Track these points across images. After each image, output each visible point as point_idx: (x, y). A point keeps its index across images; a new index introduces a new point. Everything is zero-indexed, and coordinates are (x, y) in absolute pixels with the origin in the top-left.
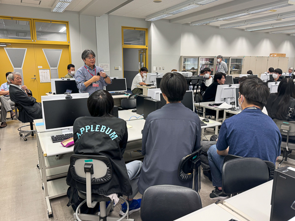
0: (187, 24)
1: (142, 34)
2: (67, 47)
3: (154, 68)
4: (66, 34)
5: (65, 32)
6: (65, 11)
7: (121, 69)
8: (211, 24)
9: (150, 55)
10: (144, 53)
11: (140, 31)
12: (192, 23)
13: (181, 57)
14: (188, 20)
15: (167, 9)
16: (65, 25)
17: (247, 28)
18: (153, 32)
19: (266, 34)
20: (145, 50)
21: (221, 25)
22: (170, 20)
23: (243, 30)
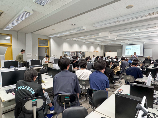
0: (65, 39)
1: (47, 42)
2: (11, 46)
3: (52, 55)
4: (10, 40)
5: (10, 39)
6: (10, 30)
7: (37, 56)
8: (73, 40)
9: (50, 50)
10: (48, 49)
11: (46, 40)
12: (67, 39)
13: (63, 51)
14: (65, 38)
15: (58, 33)
16: (10, 36)
17: (86, 42)
18: (52, 41)
19: (92, 44)
20: (48, 48)
21: (77, 40)
22: (58, 37)
23: (84, 42)
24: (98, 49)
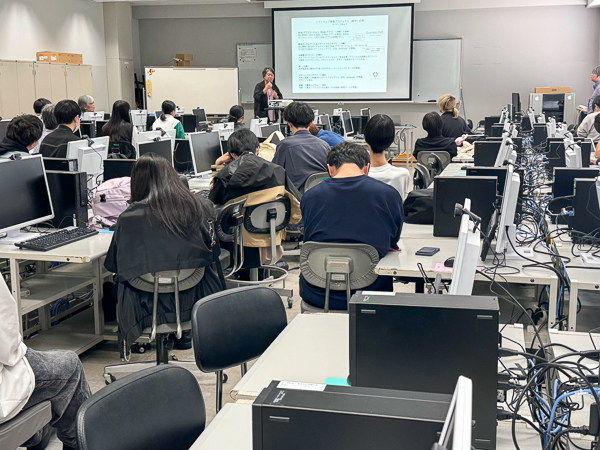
24: (80, 37)
